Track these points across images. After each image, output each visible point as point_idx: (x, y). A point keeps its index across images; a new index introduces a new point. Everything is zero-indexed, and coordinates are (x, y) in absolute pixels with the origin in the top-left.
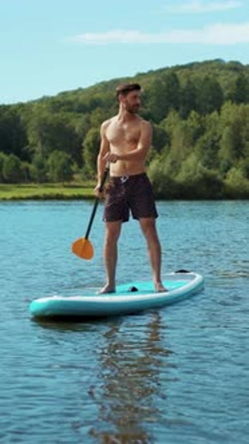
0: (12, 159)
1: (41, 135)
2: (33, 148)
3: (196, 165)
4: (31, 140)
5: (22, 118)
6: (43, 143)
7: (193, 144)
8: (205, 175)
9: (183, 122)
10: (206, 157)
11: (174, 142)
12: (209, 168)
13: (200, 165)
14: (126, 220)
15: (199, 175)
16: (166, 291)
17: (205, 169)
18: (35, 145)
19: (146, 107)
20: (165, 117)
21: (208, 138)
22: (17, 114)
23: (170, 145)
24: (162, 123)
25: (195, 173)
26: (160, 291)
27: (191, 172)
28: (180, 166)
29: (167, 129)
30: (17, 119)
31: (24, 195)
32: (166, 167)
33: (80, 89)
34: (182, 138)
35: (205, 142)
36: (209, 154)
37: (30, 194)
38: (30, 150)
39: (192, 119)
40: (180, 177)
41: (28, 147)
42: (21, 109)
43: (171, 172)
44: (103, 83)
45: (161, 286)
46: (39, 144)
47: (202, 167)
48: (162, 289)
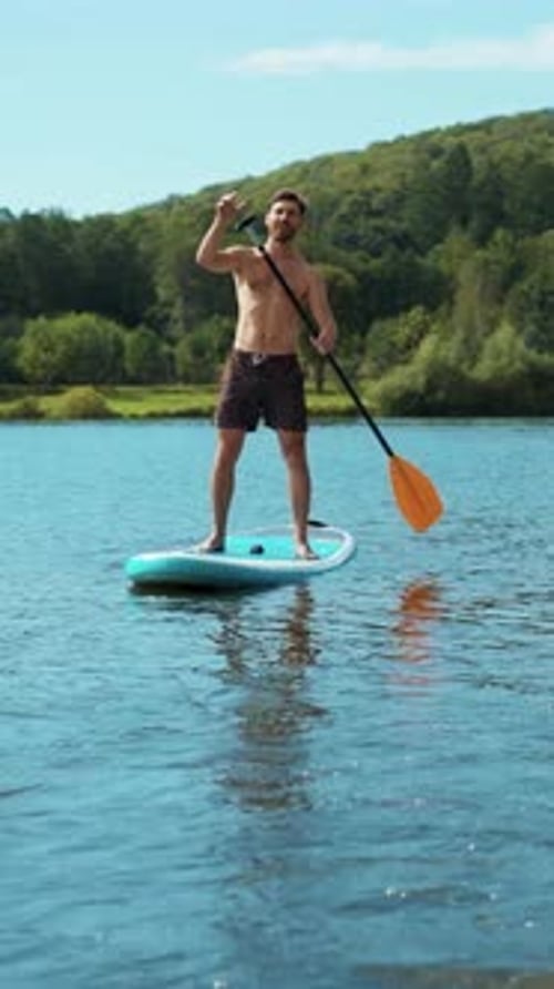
0: (143, 335)
1: (183, 283)
2: (166, 310)
3: (512, 346)
4: (162, 293)
5: (142, 246)
6: (187, 299)
7: (501, 301)
8: (532, 365)
9: (479, 254)
10: (531, 328)
11: (459, 296)
12: (540, 352)
13: (521, 344)
14: (252, 428)
15: (518, 365)
16: (317, 558)
17: (533, 354)
18: (169, 304)
19: (399, 220)
20: (439, 240)
21: (532, 287)
22: (131, 239)
23: (452, 303)
24: (431, 255)
25: (511, 363)
26: (309, 559)
27: (504, 360)
28: (480, 348)
29: (444, 266)
30: (131, 250)
31: (173, 409)
32: (451, 351)
33: (250, 179)
34: (477, 288)
35: (526, 295)
36: (535, 321)
37: (182, 407)
38: (160, 316)
39: (496, 244)
40: (483, 371)
41: (155, 308)
42: (138, 228)
43: (461, 361)
44: (296, 164)
45: (308, 549)
46: (179, 302)
47: (526, 351)
48: (311, 555)
